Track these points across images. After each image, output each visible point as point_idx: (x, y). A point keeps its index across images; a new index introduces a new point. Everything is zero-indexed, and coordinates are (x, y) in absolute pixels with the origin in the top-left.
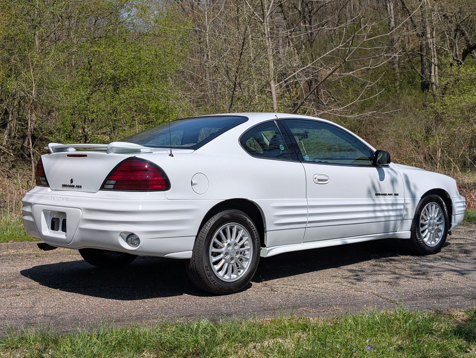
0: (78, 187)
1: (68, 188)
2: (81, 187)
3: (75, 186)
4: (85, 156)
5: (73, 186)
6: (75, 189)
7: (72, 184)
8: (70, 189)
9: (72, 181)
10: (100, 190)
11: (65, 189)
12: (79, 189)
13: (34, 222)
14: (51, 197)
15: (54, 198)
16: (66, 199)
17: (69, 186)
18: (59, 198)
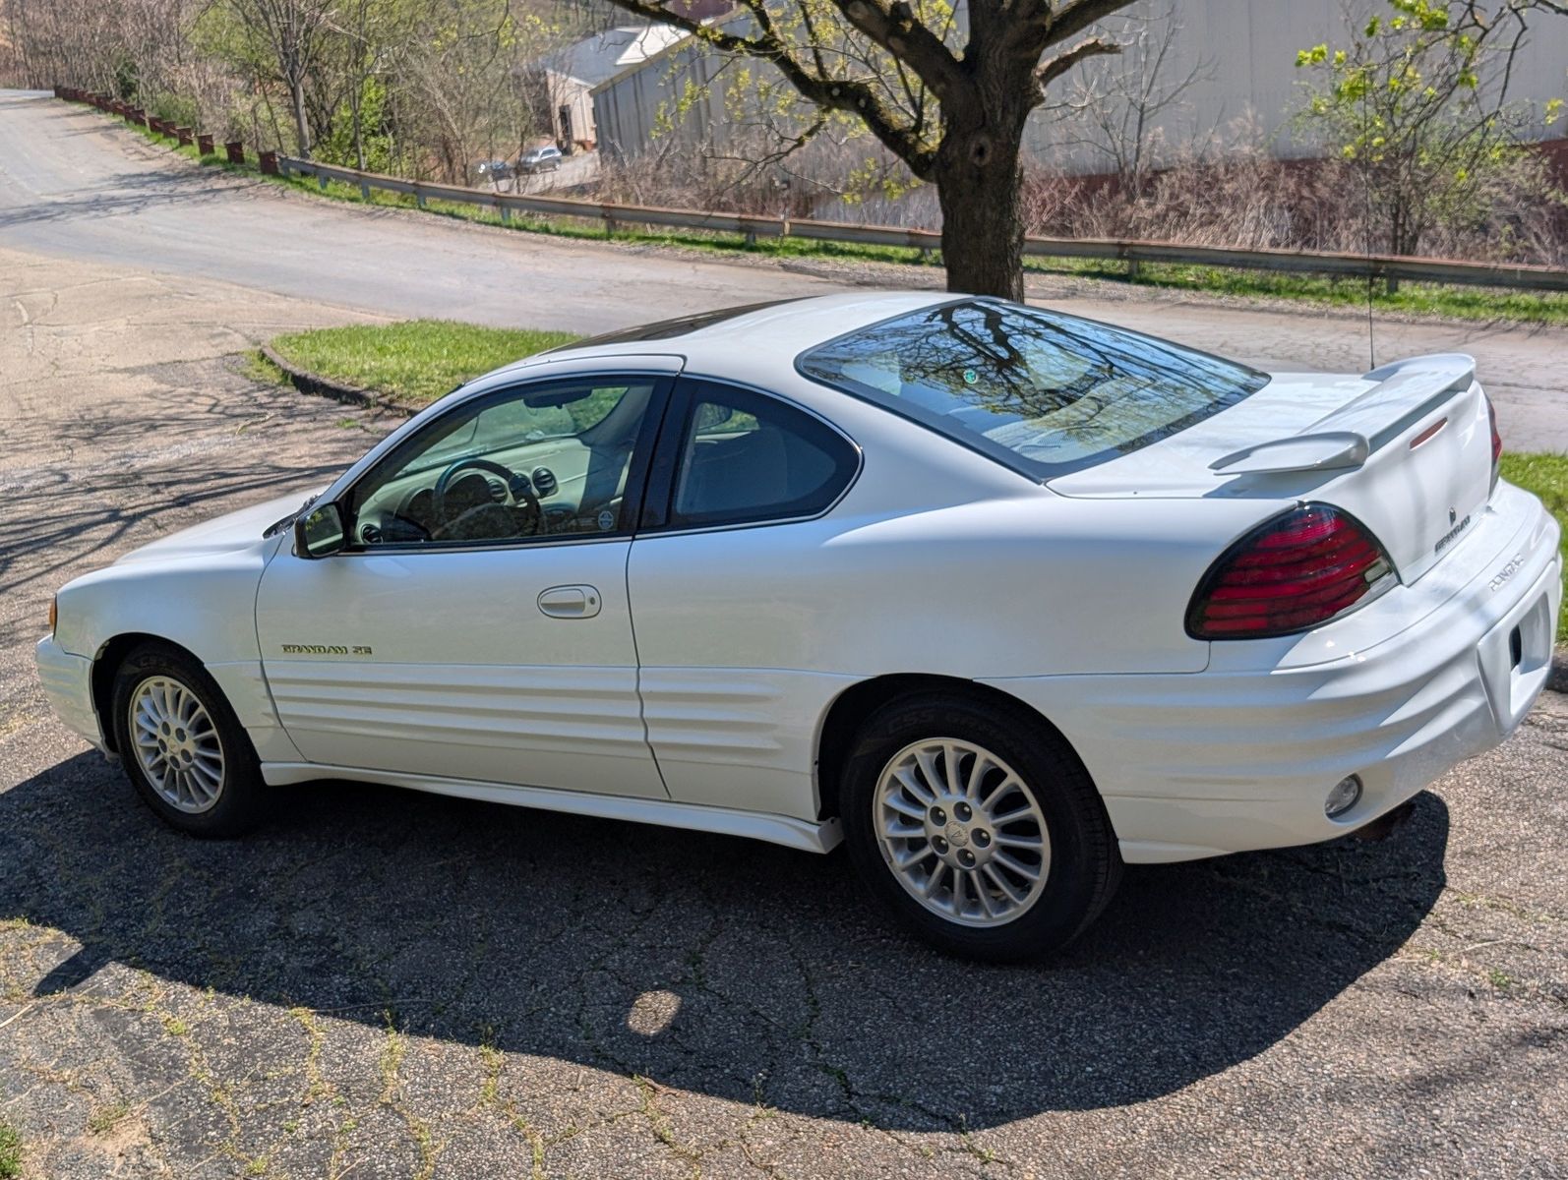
3: (1459, 530)
4: (1444, 420)
5: (1454, 532)
7: (1454, 525)
11: (1441, 553)
13: (1487, 703)
14: (1491, 585)
15: (1496, 580)
16: (1517, 559)
17: (1451, 535)
18: (1506, 570)
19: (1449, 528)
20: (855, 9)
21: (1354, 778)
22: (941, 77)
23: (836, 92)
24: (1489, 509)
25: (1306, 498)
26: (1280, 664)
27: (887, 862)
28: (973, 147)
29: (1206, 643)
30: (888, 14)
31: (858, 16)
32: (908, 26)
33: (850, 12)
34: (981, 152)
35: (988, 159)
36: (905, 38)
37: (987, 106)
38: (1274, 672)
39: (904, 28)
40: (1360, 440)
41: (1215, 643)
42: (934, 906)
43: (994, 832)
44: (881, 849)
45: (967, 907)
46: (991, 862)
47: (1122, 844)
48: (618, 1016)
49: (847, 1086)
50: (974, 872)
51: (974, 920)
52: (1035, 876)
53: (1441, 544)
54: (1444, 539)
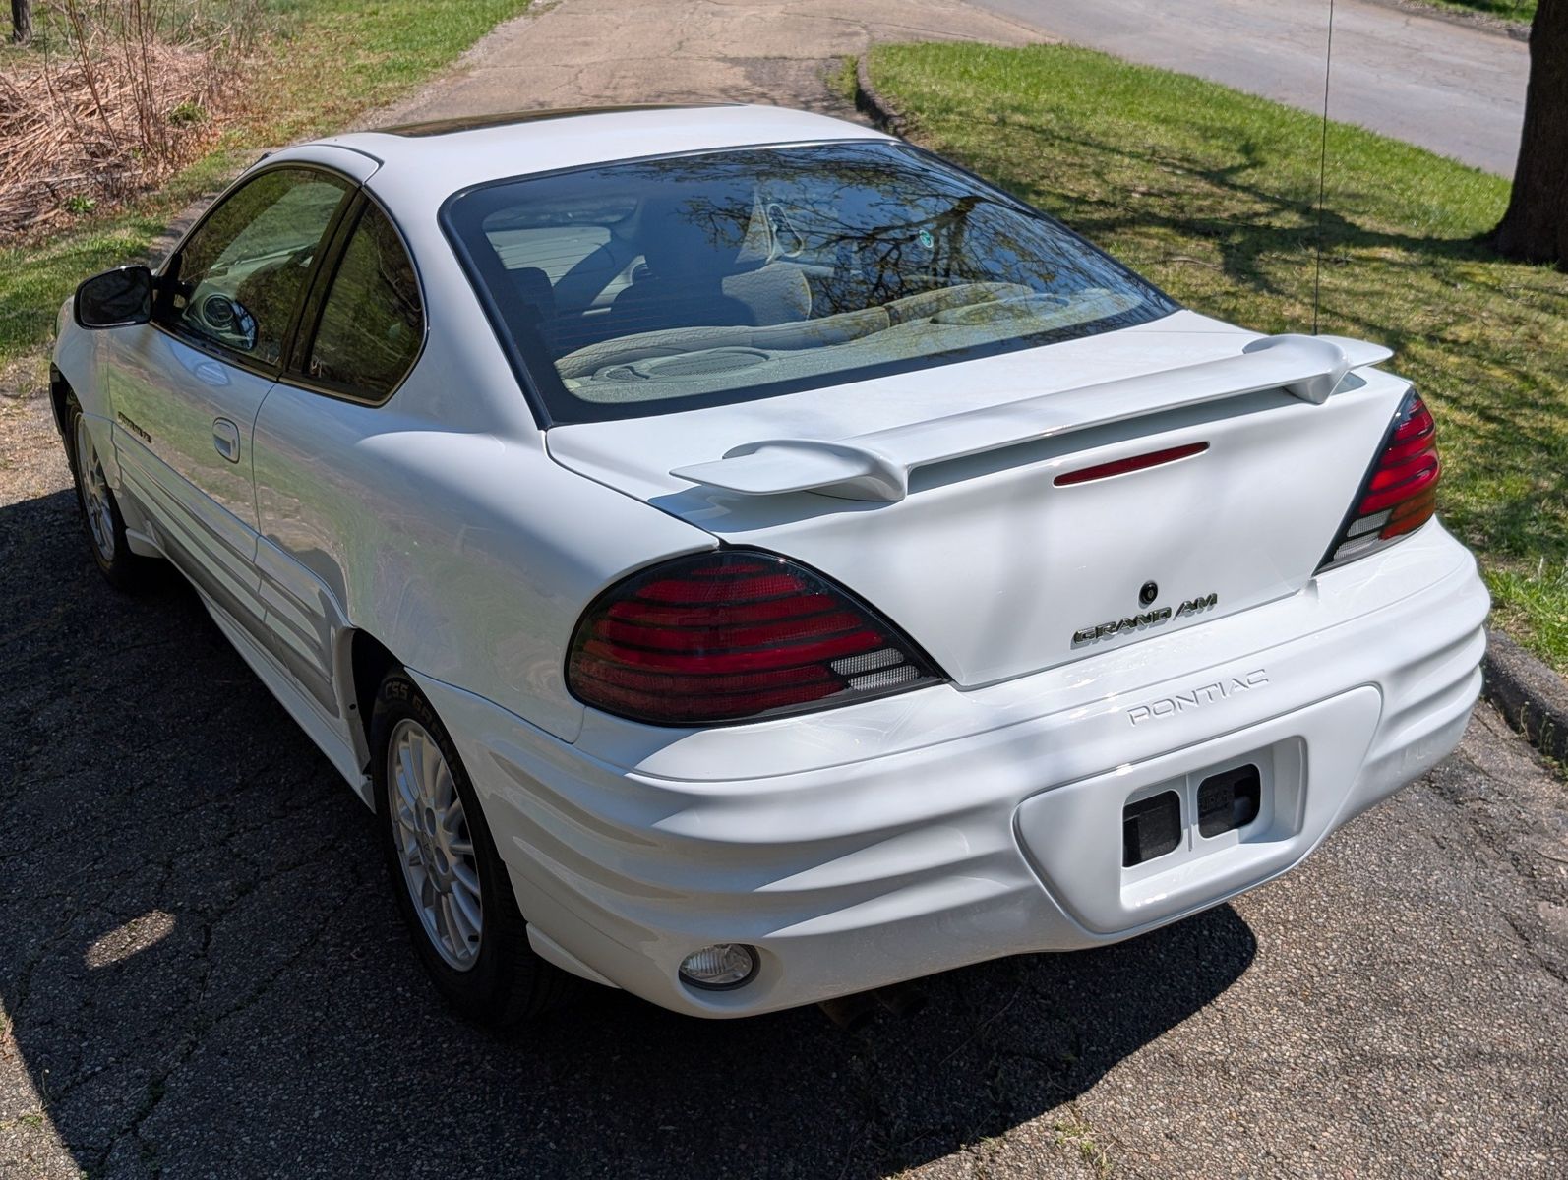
0: (1195, 605)
1: (1119, 637)
2: (1212, 600)
3: (1173, 613)
4: (1202, 446)
6: (1170, 623)
7: (1153, 607)
8: (1137, 633)
9: (1148, 593)
10: (1317, 572)
11: (1091, 647)
12: (1206, 613)
13: (1037, 887)
14: (1133, 713)
15: (1157, 706)
16: (1250, 677)
17: (1134, 623)
18: (1197, 693)
19: (1136, 609)
21: (751, 951)
24: (1313, 584)
25: (733, 538)
26: (639, 767)
27: (399, 847)
29: (580, 706)
38: (630, 775)
40: (878, 468)
41: (590, 711)
42: (427, 917)
43: (452, 860)
44: (395, 831)
45: (442, 930)
46: (451, 891)
47: (528, 927)
48: (100, 931)
49: (141, 1117)
50: (443, 898)
51: (447, 950)
52: (479, 928)
53: (1099, 632)
54: (1113, 625)
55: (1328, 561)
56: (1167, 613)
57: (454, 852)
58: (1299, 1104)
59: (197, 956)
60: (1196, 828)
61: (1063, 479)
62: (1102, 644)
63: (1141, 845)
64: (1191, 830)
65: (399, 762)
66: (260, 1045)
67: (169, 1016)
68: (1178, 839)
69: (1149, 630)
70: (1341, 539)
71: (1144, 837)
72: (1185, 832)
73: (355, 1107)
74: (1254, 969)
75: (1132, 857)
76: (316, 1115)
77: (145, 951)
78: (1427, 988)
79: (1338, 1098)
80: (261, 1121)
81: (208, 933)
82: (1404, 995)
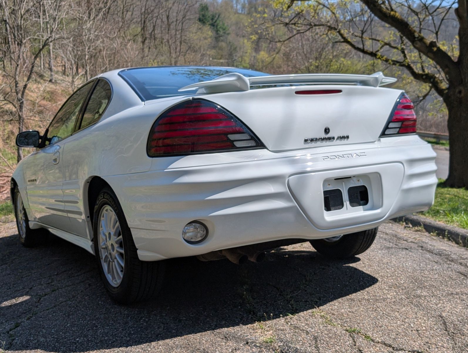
0: (342, 138)
1: (319, 143)
2: (348, 137)
3: (336, 138)
4: (339, 91)
5: (329, 139)
6: (335, 142)
7: (329, 135)
8: (324, 143)
9: (327, 131)
10: (380, 137)
11: (310, 145)
13: (296, 206)
14: (324, 158)
15: (331, 157)
16: (360, 154)
17: (323, 139)
18: (344, 156)
19: (323, 135)
20: (416, 44)
22: (447, 66)
23: (424, 77)
24: (379, 141)
26: (169, 168)
28: (457, 90)
29: (151, 158)
30: (428, 45)
31: (417, 46)
32: (435, 49)
33: (415, 45)
34: (460, 92)
35: (462, 95)
36: (434, 53)
37: (463, 77)
38: (166, 170)
39: (433, 50)
41: (154, 158)
42: (109, 277)
43: (116, 246)
44: (100, 253)
45: (114, 278)
46: (116, 258)
47: (138, 251)
48: (6, 300)
49: (11, 330)
50: (113, 263)
51: (115, 284)
52: (123, 265)
53: (312, 140)
54: (317, 139)
55: (383, 134)
56: (334, 138)
57: (116, 242)
58: (393, 305)
59: (36, 303)
60: (348, 203)
61: (298, 93)
62: (313, 144)
63: (331, 205)
64: (347, 203)
65: (102, 227)
66: (53, 315)
67: (25, 313)
68: (342, 205)
69: (328, 143)
70: (387, 128)
71: (331, 203)
72: (345, 203)
73: (81, 323)
74: (378, 284)
75: (328, 208)
76: (69, 325)
77: (20, 303)
78: (434, 284)
79: (406, 303)
80: (50, 328)
81: (40, 299)
82: (426, 286)
